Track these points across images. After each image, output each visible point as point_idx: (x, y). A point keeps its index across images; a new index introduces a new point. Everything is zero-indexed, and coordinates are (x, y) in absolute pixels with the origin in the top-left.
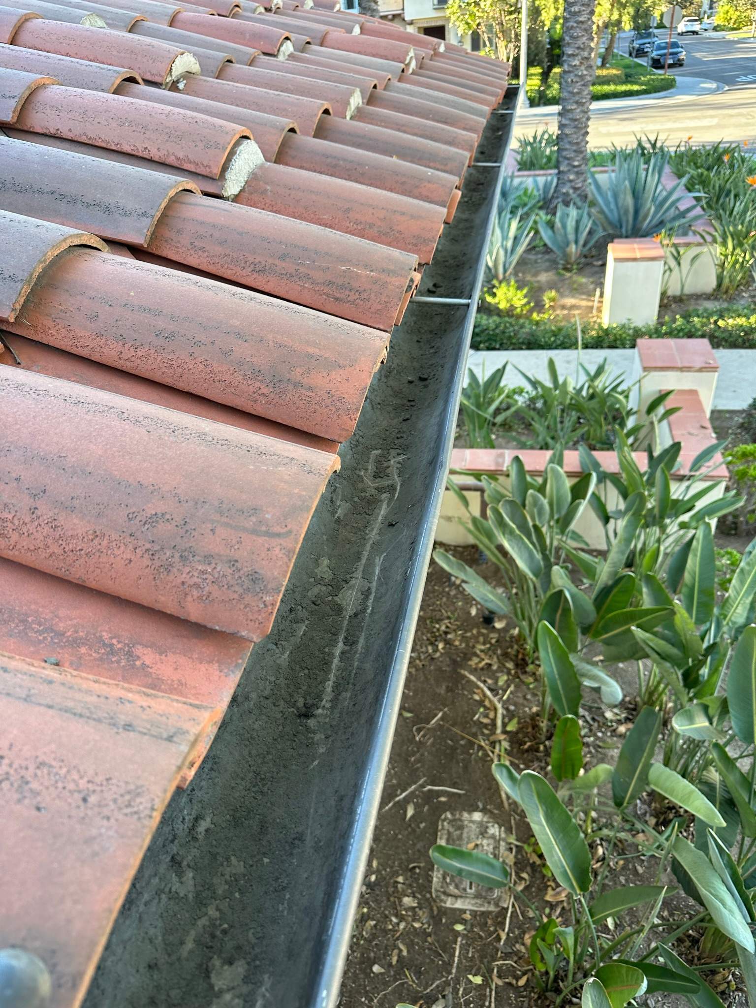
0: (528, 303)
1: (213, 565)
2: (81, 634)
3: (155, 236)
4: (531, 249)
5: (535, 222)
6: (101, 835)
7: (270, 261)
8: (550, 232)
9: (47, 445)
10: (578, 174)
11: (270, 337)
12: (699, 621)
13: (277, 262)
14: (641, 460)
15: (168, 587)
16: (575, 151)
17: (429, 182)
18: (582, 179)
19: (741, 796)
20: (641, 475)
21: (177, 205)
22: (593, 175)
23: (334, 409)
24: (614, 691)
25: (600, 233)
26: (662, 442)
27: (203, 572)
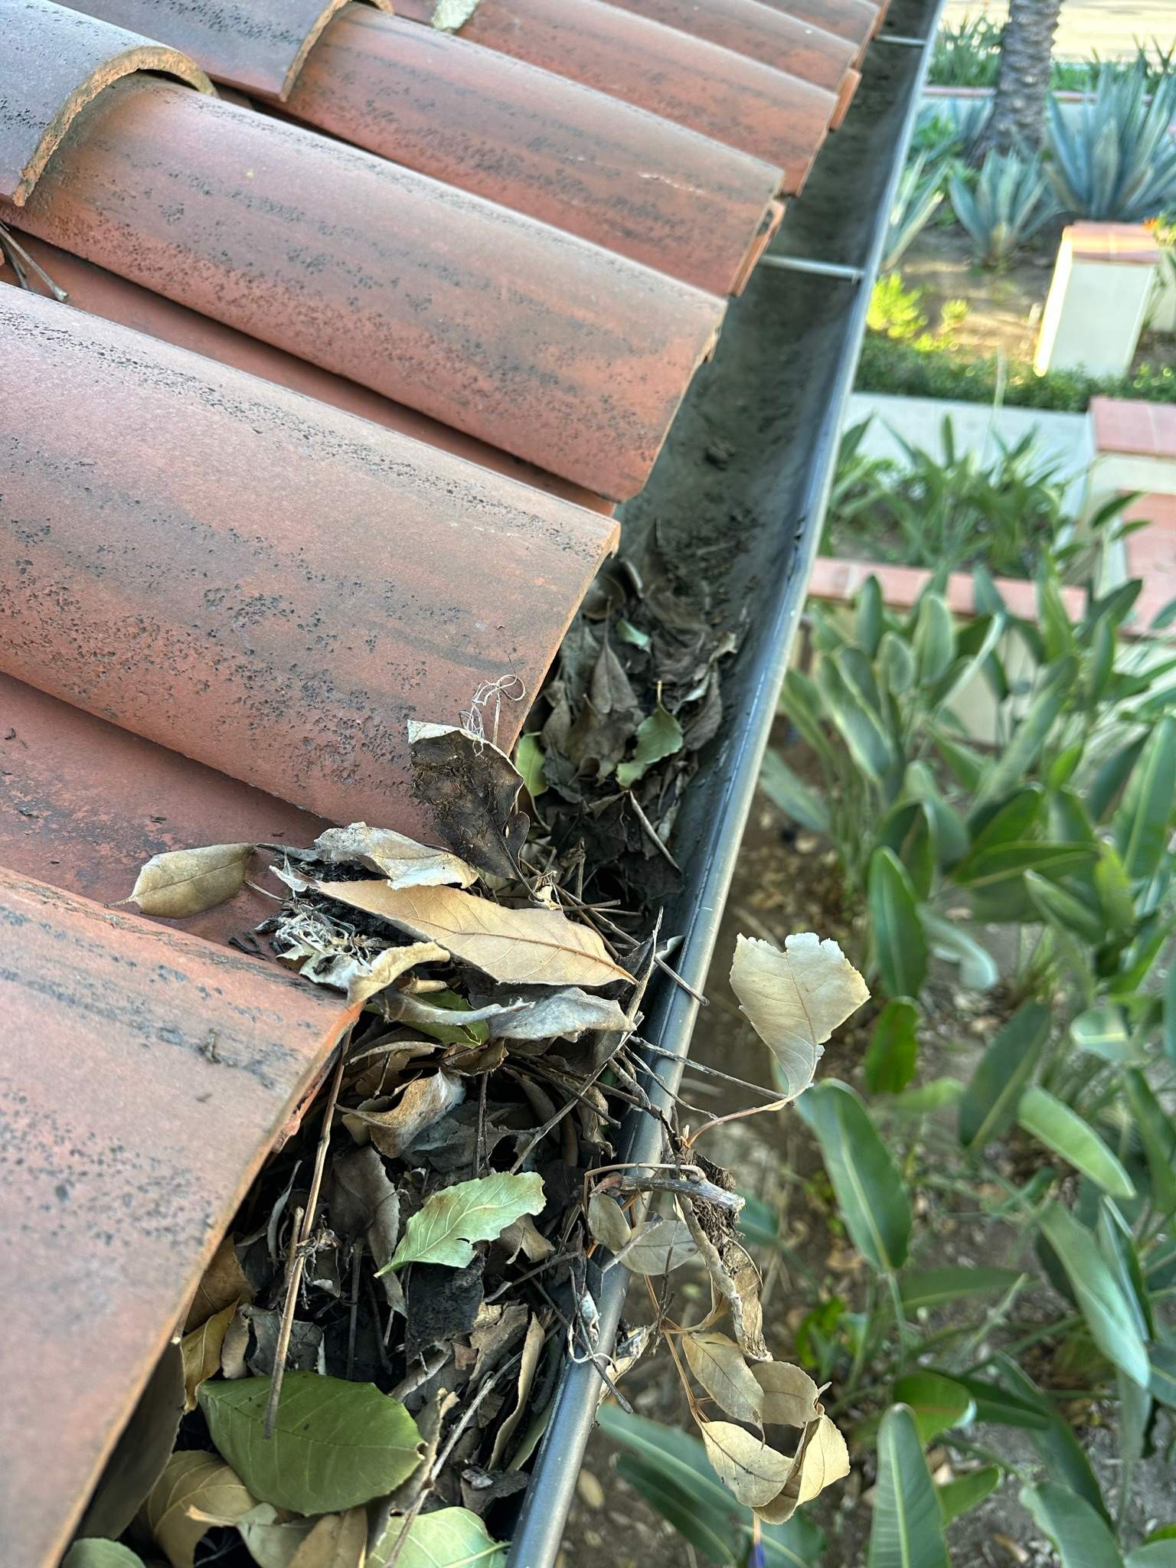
0: (916, 319)
1: (366, 713)
2: (104, 817)
3: (301, 83)
4: (933, 225)
5: (946, 180)
6: (88, 1274)
7: (512, 150)
8: (968, 199)
9: (58, 438)
10: (1031, 99)
11: (504, 280)
12: (1136, 873)
13: (525, 153)
14: (1074, 603)
15: (276, 745)
16: (1032, 57)
17: (807, 47)
18: (1035, 108)
19: (1160, 1149)
20: (1072, 627)
21: (347, 26)
22: (1055, 103)
23: (613, 434)
24: (985, 970)
25: (1053, 209)
26: (1111, 578)
27: (346, 724)
